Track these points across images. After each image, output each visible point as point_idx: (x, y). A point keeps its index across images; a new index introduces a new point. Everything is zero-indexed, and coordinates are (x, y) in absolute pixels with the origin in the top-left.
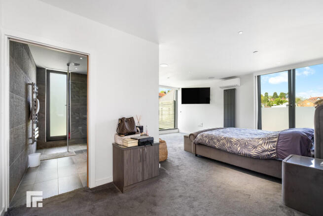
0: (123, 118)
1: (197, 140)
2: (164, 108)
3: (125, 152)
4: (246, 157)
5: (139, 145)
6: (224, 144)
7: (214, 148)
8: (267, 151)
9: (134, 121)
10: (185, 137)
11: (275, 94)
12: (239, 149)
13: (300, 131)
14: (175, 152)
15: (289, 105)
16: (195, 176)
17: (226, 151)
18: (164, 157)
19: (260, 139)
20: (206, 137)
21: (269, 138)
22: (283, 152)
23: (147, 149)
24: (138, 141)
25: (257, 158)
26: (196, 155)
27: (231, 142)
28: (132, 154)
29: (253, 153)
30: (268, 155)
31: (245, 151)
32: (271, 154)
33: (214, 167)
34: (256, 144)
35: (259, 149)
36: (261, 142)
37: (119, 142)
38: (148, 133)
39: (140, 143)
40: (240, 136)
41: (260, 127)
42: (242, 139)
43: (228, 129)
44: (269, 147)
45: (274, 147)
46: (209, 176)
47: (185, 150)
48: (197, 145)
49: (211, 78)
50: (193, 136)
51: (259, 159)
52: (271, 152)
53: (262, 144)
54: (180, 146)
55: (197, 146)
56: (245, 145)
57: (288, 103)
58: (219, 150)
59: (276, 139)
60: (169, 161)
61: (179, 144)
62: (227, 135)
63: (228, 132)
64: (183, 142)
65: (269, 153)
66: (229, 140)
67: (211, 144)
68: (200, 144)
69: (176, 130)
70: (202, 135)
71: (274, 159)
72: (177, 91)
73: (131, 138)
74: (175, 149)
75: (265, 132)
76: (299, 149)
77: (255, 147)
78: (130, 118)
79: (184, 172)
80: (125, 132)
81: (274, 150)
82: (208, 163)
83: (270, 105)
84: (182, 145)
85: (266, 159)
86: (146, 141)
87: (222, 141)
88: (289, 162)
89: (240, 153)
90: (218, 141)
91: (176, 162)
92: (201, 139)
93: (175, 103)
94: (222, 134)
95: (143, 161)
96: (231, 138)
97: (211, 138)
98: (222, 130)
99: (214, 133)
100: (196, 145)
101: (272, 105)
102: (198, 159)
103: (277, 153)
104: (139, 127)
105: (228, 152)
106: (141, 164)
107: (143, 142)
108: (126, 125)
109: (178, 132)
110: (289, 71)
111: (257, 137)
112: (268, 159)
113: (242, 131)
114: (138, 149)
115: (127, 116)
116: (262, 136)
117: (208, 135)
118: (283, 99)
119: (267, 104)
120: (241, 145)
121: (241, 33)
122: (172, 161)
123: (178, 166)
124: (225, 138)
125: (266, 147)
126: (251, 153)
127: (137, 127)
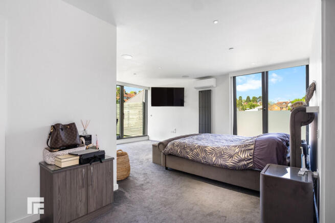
0: (58, 125)
1: (167, 150)
2: (131, 111)
3: (55, 176)
4: (222, 168)
5: (81, 163)
6: (198, 155)
7: (187, 159)
8: (244, 160)
9: (76, 129)
10: (154, 146)
11: (248, 98)
12: (214, 159)
13: (276, 136)
14: (141, 166)
15: (263, 109)
16: (163, 197)
17: (199, 163)
18: (125, 173)
19: (236, 146)
20: (177, 146)
21: (246, 146)
22: (261, 161)
23: (93, 168)
24: (78, 157)
25: (233, 169)
26: (167, 168)
27: (205, 151)
28: (68, 178)
29: (229, 163)
30: (245, 165)
31: (221, 162)
32: (248, 164)
33: (187, 181)
34: (232, 153)
35: (236, 159)
36: (237, 150)
37: (50, 160)
38: (99, 144)
39: (82, 161)
40: (216, 143)
41: (235, 132)
42: (217, 148)
43: (203, 136)
44: (246, 155)
45: (250, 156)
46: (179, 195)
47: (154, 162)
48: (167, 156)
49: (185, 77)
50: (163, 145)
51: (236, 170)
52: (248, 162)
53: (238, 153)
54: (147, 157)
55: (168, 158)
56: (220, 154)
57: (261, 107)
58: (193, 161)
59: (252, 147)
60: (131, 179)
61: (147, 155)
62: (201, 143)
63: (203, 139)
64: (151, 152)
65: (245, 163)
66: (203, 149)
67: (184, 154)
68: (170, 155)
69: (146, 138)
70: (174, 144)
71: (251, 169)
72: (146, 91)
73: (70, 154)
74: (141, 162)
75: (241, 138)
76: (275, 156)
77: (231, 156)
78: (69, 125)
79: (148, 193)
80: (61, 145)
81: (251, 159)
82: (179, 178)
83: (244, 109)
84: (150, 156)
85: (242, 170)
86: (93, 156)
87: (195, 150)
88: (267, 174)
89: (216, 164)
90: (192, 150)
91: (140, 179)
92: (172, 149)
93: (145, 105)
94: (196, 142)
95: (88, 186)
96: (206, 147)
97: (184, 147)
98: (196, 137)
99: (186, 141)
100: (165, 156)
101: (246, 109)
102: (168, 173)
103: (253, 162)
104: (84, 137)
105: (203, 164)
106: (84, 190)
107: (88, 159)
108: (62, 134)
109: (148, 140)
110: (263, 73)
111: (234, 144)
112: (245, 169)
113: (218, 137)
114: (79, 169)
115: (65, 121)
116: (238, 143)
117: (180, 143)
118: (255, 103)
119: (241, 107)
120: (216, 154)
121: (216, 22)
122: (135, 178)
123: (142, 185)
124: (199, 147)
125: (242, 156)
126: (227, 164)
127: (81, 136)
